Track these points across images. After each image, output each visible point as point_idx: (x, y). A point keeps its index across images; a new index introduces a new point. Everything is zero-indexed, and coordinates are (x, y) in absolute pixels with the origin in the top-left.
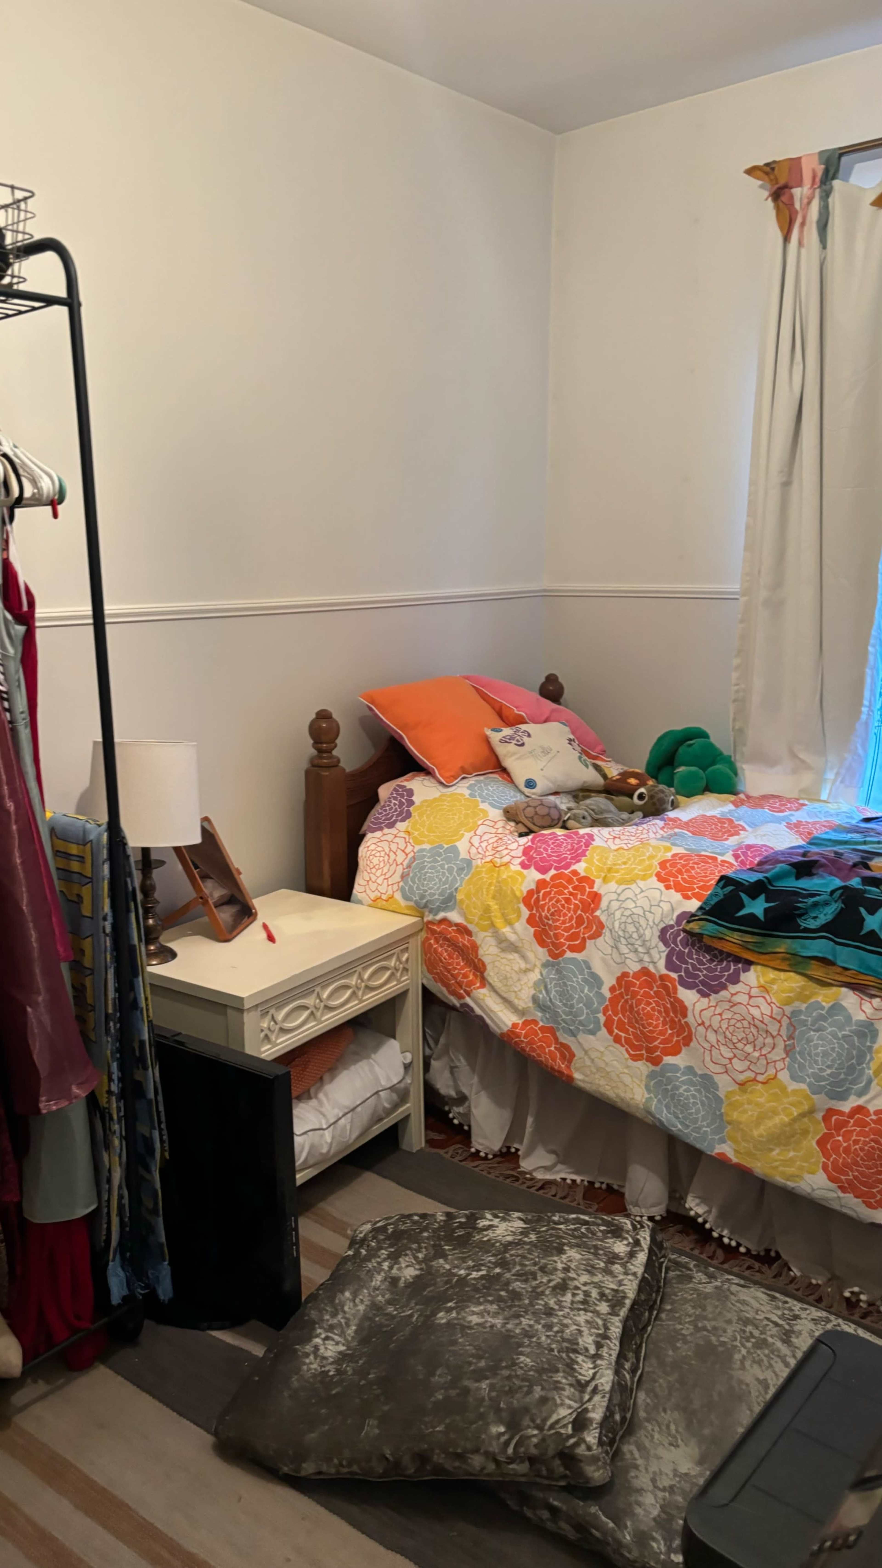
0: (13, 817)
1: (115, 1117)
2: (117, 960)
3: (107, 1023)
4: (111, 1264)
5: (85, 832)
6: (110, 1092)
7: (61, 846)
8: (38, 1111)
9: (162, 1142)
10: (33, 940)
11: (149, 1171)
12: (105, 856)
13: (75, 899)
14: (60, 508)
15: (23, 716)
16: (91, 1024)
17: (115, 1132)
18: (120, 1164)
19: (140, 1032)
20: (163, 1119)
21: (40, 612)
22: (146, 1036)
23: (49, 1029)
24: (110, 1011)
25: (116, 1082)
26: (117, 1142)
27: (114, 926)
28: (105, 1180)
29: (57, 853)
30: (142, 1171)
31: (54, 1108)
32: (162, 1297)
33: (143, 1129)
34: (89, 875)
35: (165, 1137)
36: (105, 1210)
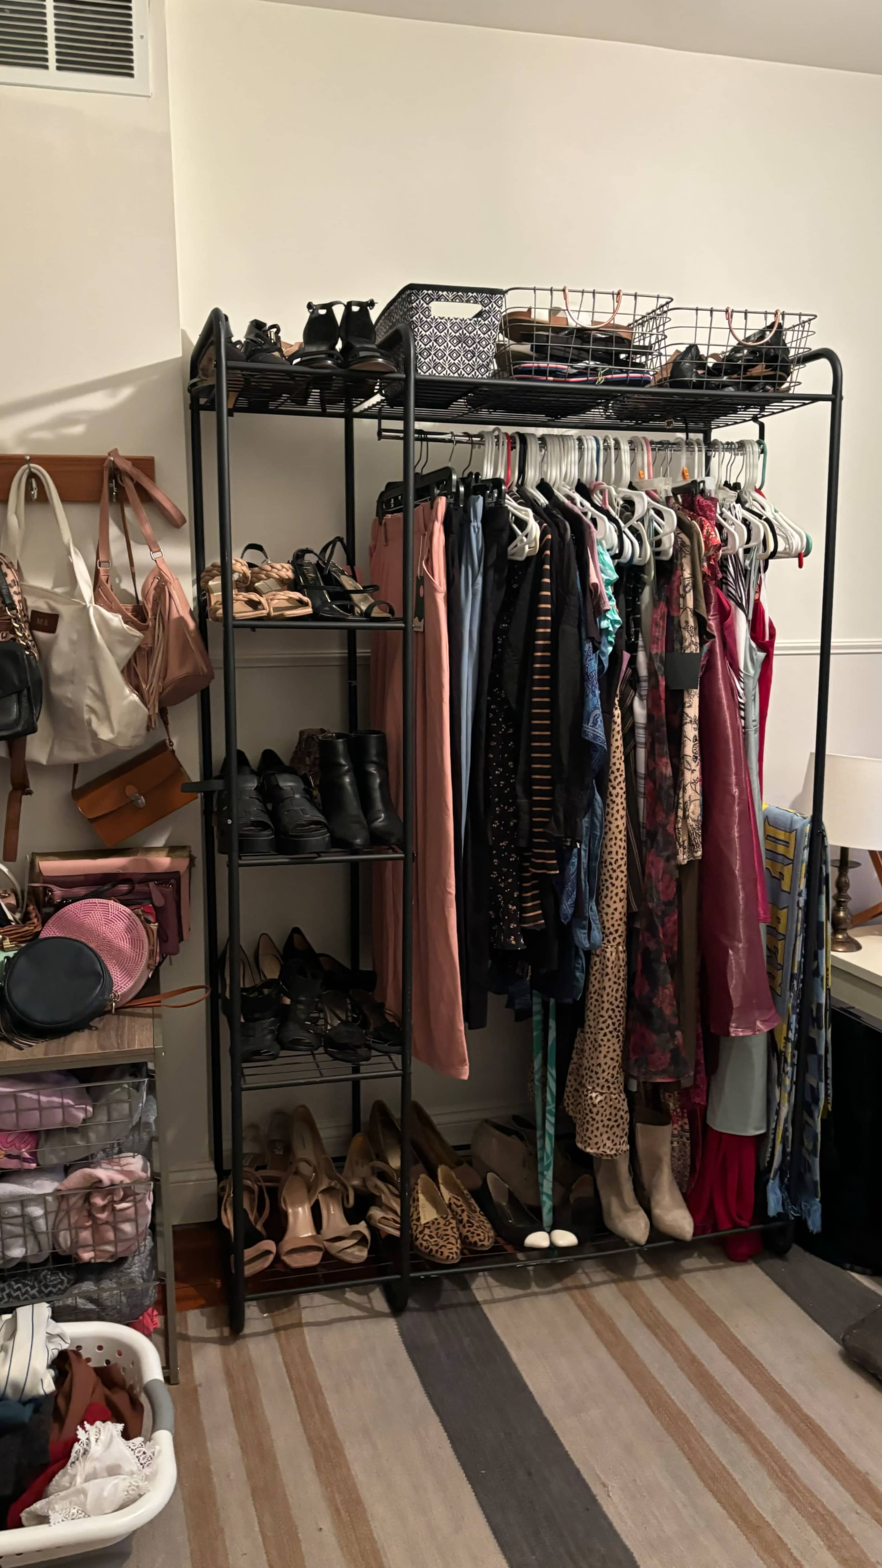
0: (737, 801)
1: (789, 1060)
2: (806, 930)
3: (792, 981)
4: (771, 1181)
5: (792, 822)
6: (787, 1039)
7: (771, 831)
8: (728, 1033)
9: (827, 1095)
10: (740, 897)
11: (811, 1115)
12: (806, 843)
13: (778, 876)
14: (805, 559)
15: (754, 723)
16: (779, 980)
17: (787, 1073)
18: (789, 1101)
19: (818, 996)
20: (830, 1075)
21: (778, 642)
22: (823, 1001)
23: (744, 971)
24: (796, 971)
25: (794, 1031)
26: (788, 1082)
27: (807, 902)
28: (774, 1111)
29: (767, 837)
30: (807, 1117)
31: (741, 1034)
32: (811, 1228)
33: (812, 1080)
34: (791, 857)
35: (830, 1092)
36: (772, 1137)
